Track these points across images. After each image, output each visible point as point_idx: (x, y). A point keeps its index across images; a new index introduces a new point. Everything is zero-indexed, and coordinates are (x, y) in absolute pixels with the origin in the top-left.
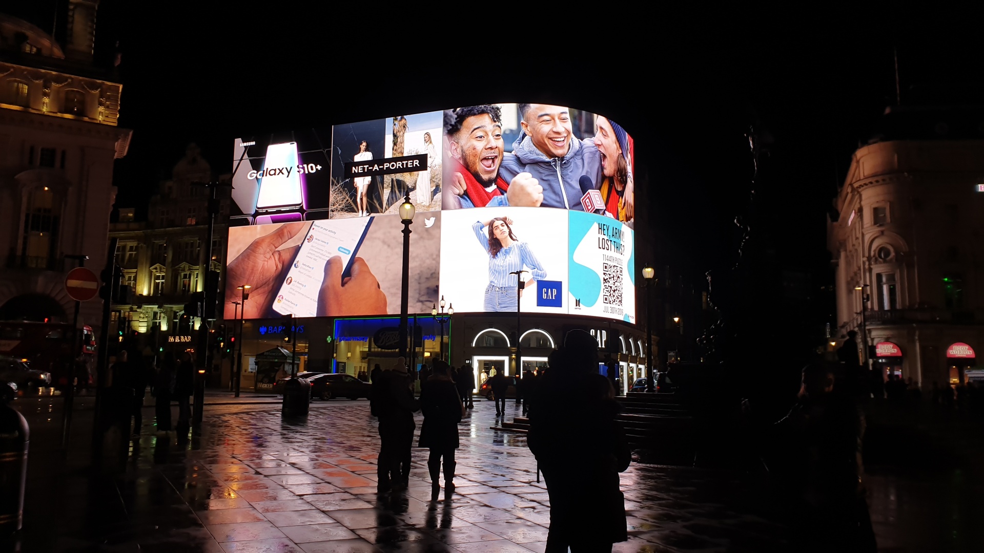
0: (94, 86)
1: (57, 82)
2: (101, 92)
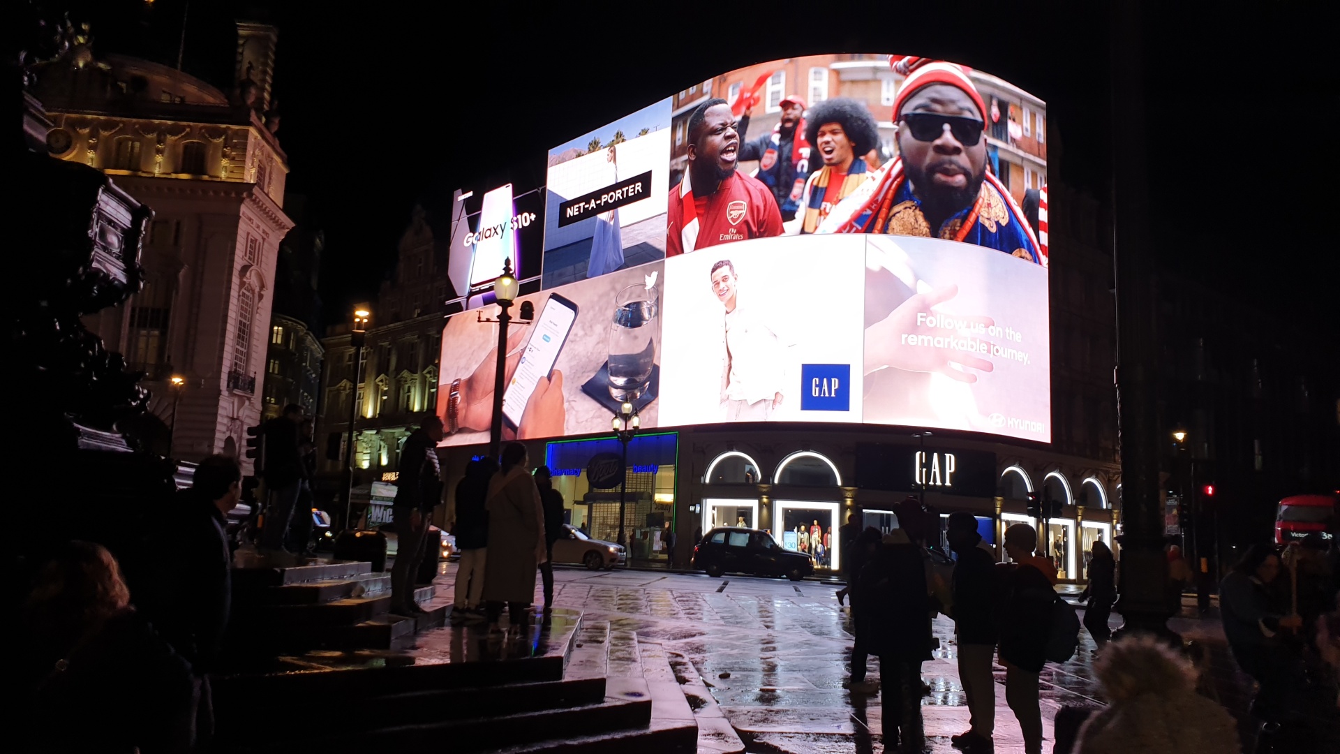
0: (219, 134)
1: (172, 135)
2: (225, 139)
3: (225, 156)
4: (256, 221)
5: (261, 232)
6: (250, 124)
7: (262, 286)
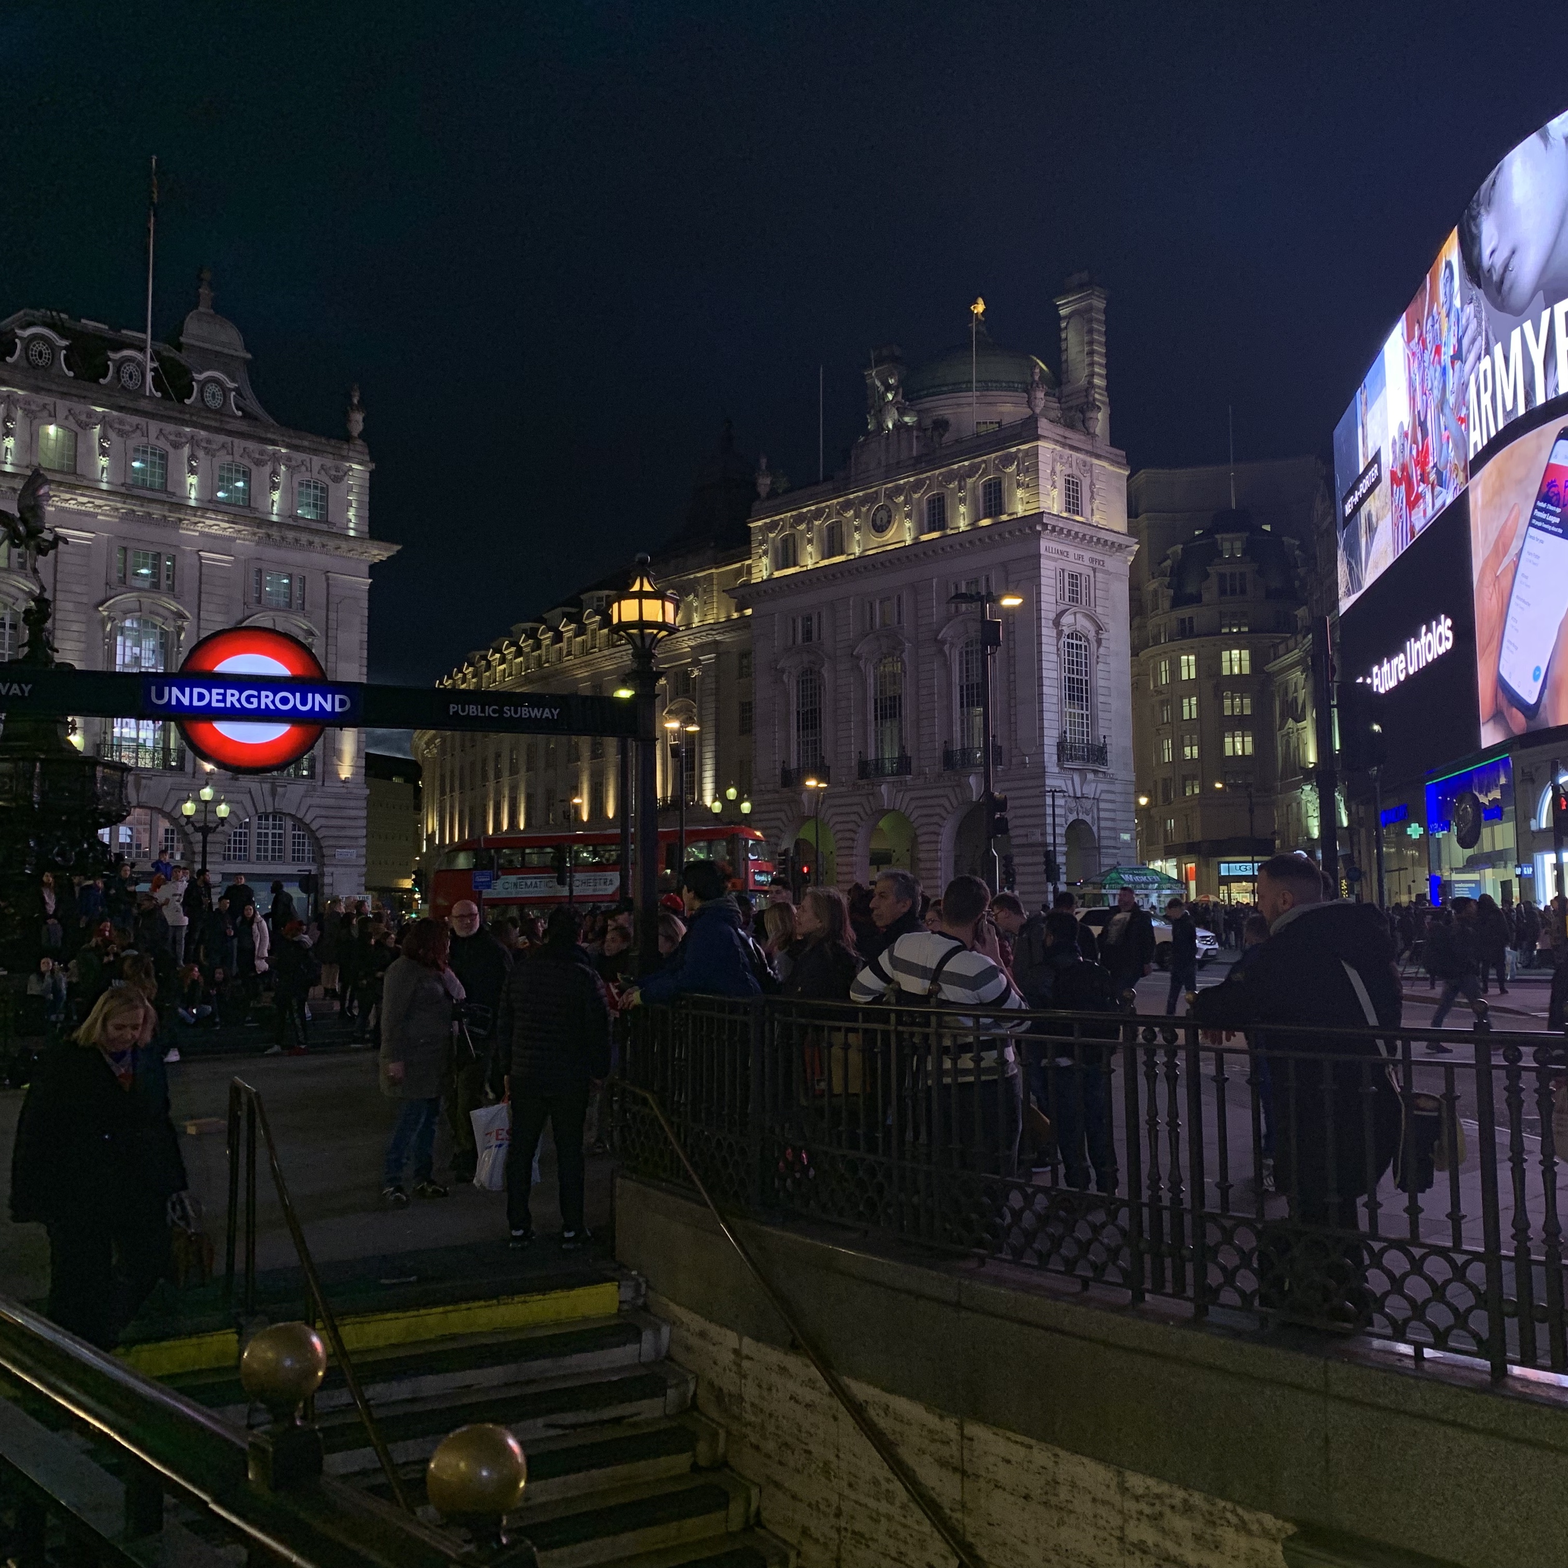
2: (1018, 465)
3: (1019, 486)
4: (1072, 551)
5: (1087, 562)
6: (1038, 438)
7: (1099, 629)
